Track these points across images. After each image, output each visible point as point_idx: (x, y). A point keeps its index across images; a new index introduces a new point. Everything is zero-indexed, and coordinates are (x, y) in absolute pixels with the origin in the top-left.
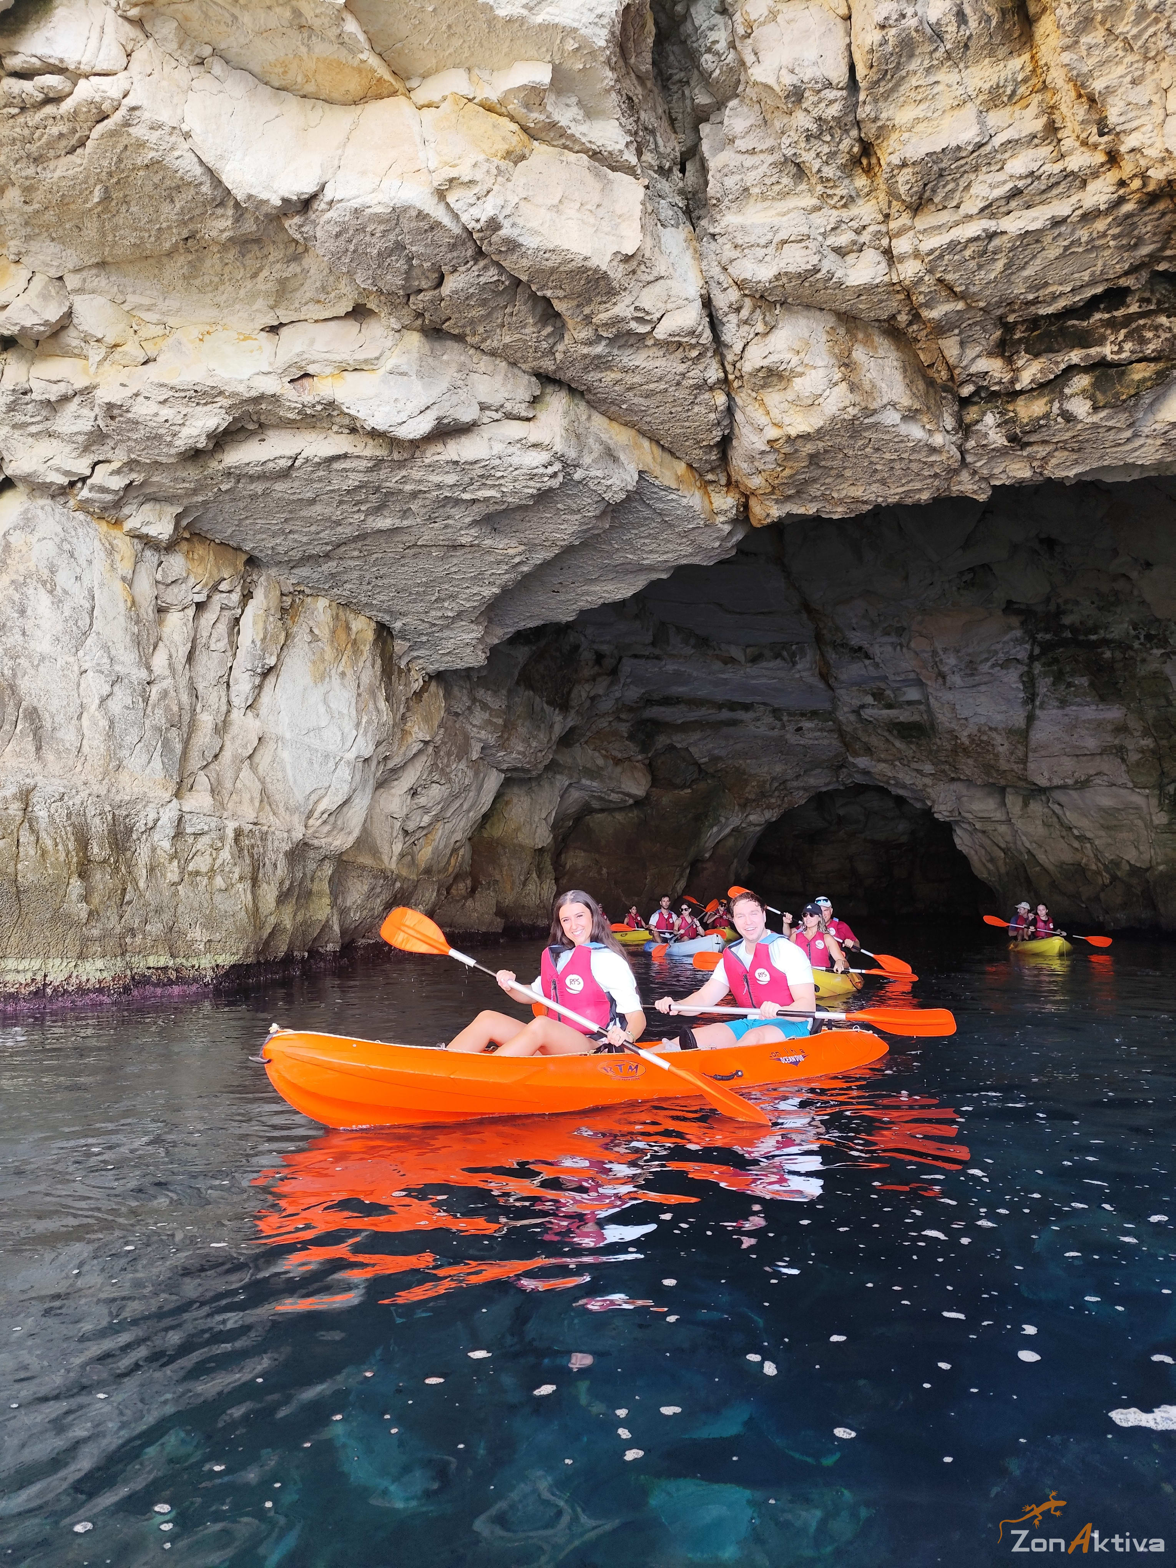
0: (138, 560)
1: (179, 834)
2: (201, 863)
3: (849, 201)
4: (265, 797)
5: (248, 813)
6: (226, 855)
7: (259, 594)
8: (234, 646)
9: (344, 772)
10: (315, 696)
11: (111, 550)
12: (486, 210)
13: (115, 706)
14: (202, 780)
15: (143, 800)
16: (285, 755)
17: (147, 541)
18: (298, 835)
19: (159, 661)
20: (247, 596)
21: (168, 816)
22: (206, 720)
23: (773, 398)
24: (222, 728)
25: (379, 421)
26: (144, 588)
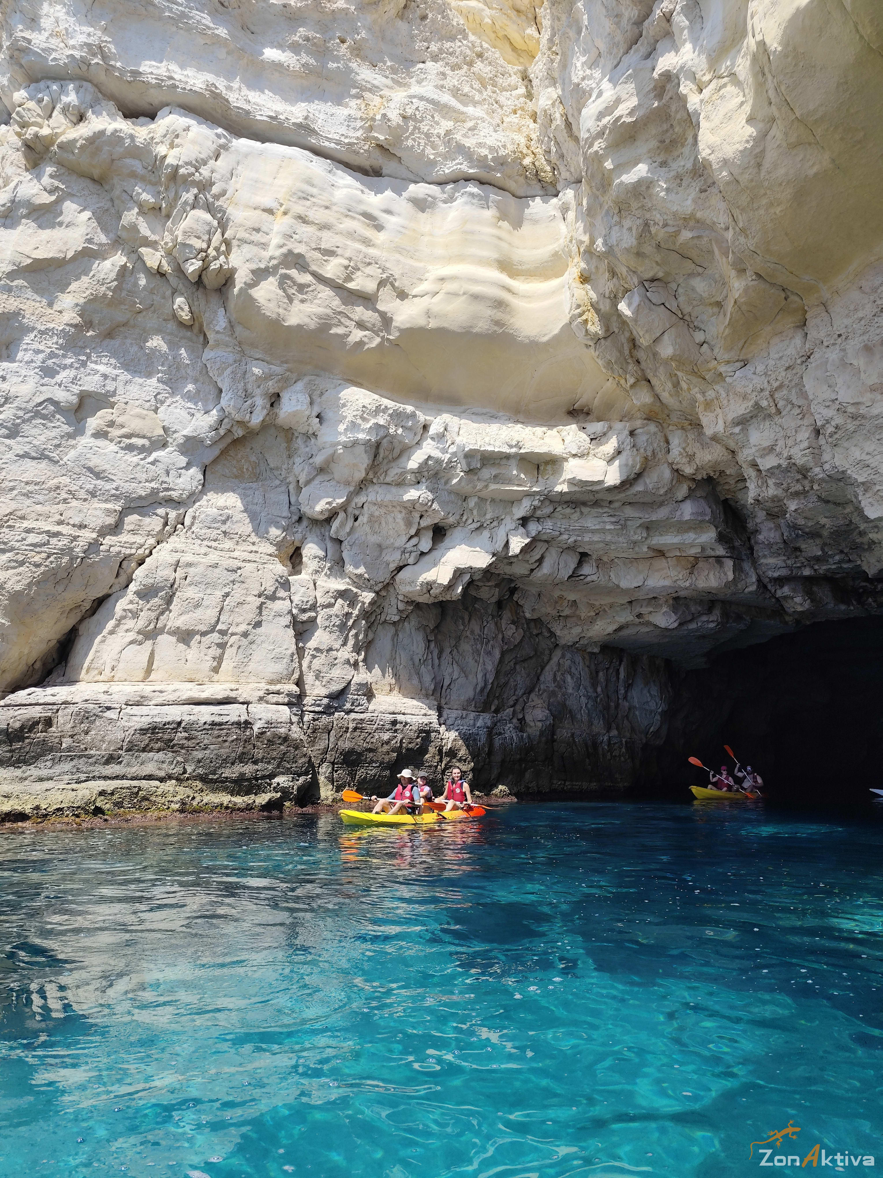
0: (591, 658)
1: (609, 744)
2: (616, 753)
3: (797, 557)
4: (633, 729)
5: (628, 735)
6: (624, 750)
7: (625, 660)
8: (618, 678)
9: (658, 717)
10: (645, 691)
11: (584, 659)
12: (687, 584)
13: (589, 706)
14: (614, 725)
15: (598, 734)
16: (637, 713)
17: (592, 654)
18: (644, 741)
19: (599, 689)
20: (621, 661)
21: (606, 738)
22: (612, 704)
23: (790, 601)
24: (617, 706)
25: (663, 626)
26: (593, 667)
